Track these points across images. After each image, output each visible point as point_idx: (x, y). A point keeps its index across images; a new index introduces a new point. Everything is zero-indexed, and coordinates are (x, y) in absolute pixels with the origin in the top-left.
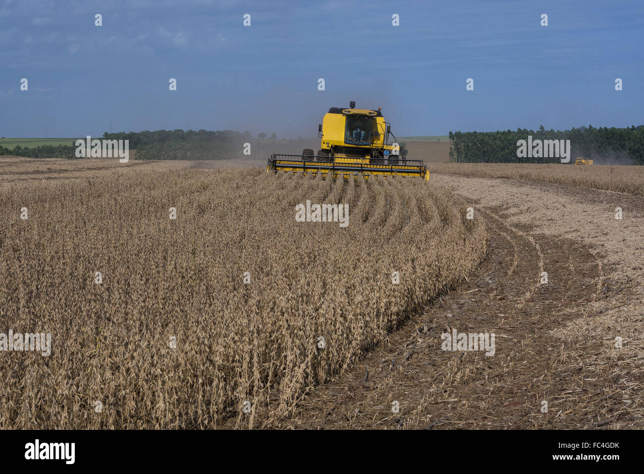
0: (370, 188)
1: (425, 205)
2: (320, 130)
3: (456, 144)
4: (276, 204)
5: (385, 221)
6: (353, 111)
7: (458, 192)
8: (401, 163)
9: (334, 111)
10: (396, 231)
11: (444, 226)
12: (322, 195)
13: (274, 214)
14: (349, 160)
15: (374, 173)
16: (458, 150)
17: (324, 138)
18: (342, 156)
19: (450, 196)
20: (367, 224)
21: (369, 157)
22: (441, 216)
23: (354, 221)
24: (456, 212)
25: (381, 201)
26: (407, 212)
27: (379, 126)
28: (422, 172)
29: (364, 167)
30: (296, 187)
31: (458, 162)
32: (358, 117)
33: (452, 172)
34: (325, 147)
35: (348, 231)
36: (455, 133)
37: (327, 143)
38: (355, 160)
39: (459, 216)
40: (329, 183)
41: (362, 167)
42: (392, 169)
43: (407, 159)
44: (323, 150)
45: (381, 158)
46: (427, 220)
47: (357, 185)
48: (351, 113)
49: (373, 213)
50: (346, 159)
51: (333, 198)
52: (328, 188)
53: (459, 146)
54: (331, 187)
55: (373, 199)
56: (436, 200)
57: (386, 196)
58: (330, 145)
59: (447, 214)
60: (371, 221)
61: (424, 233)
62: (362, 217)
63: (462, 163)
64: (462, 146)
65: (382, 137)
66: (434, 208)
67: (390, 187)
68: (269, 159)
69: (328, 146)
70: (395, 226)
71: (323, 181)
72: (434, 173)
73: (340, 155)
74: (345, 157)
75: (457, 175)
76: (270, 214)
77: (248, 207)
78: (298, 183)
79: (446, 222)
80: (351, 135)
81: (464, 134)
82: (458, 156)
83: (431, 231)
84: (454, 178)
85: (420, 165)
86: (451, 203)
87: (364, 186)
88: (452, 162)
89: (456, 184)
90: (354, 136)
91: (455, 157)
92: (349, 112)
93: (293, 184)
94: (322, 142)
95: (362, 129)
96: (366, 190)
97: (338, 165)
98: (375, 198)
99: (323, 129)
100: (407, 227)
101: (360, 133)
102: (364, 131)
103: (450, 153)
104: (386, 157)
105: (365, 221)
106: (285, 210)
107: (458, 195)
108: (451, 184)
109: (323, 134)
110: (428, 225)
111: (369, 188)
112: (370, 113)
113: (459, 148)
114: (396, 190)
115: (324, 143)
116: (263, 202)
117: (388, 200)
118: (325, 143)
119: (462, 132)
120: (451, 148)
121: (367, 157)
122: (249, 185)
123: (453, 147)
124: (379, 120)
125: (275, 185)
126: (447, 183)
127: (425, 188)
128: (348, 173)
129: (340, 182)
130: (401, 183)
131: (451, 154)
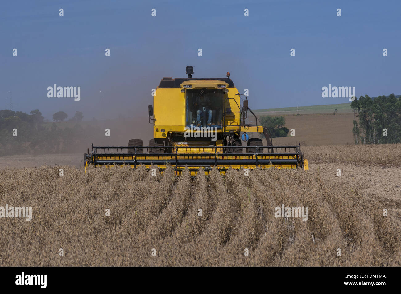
0: (232, 191)
1: (318, 213)
2: (151, 112)
3: (363, 116)
4: (84, 222)
5: (257, 240)
6: (196, 84)
7: (368, 191)
8: (266, 151)
9: (167, 84)
10: (274, 256)
11: (348, 245)
12: (156, 205)
13: (82, 239)
14: (193, 150)
15: (232, 166)
16: (366, 124)
17: (157, 124)
18: (183, 146)
19: (356, 198)
20: (228, 246)
21: (221, 145)
22: (343, 229)
23: (207, 242)
24: (367, 222)
25: (249, 210)
26: (290, 225)
27: (231, 102)
28: (298, 161)
29: (219, 160)
30: (115, 193)
31: (367, 143)
32: (202, 91)
33: (358, 158)
34: (159, 135)
35: (199, 258)
36: (360, 99)
37: (162, 130)
38: (202, 150)
39: (371, 228)
40: (167, 185)
41: (216, 159)
42: (257, 160)
43: (273, 146)
44: (158, 140)
45: (238, 145)
46: (323, 236)
47: (211, 186)
48: (193, 87)
49: (237, 229)
50: (189, 149)
51: (174, 209)
52: (166, 193)
53: (367, 119)
54: (170, 192)
55: (237, 206)
56: (334, 205)
57: (256, 202)
58: (166, 133)
59: (353, 226)
60: (234, 242)
61: (318, 257)
62: (221, 237)
63: (374, 145)
64: (372, 118)
65: (237, 116)
66: (332, 218)
67: (261, 188)
68: (86, 155)
69: (163, 135)
70: (272, 249)
71: (157, 183)
72: (330, 162)
73: (180, 144)
74: (188, 146)
75: (367, 164)
76: (76, 239)
77: (40, 228)
78: (119, 188)
79: (353, 238)
80: (195, 115)
81: (375, 99)
82: (367, 133)
83: (329, 254)
84: (362, 169)
85: (295, 153)
86: (358, 209)
87: (222, 187)
88: (358, 143)
89: (364, 179)
90: (199, 118)
91: (363, 135)
92: (190, 86)
93: (111, 189)
94: (155, 130)
95: (209, 107)
96: (225, 195)
97: (182, 157)
98: (239, 205)
99: (155, 112)
100: (290, 249)
101: (207, 114)
102: (212, 110)
103: (354, 130)
104: (244, 144)
105: (225, 242)
106: (100, 231)
107: (369, 194)
108: (358, 178)
109: (155, 118)
110: (323, 245)
111: (230, 191)
112: (219, 85)
113: (368, 122)
114: (272, 192)
115: (157, 130)
116: (64, 221)
117: (260, 207)
118: (160, 130)
119: (371, 97)
120: (355, 122)
121: (218, 145)
122: (42, 194)
123: (357, 119)
124: (232, 93)
125: (82, 193)
126: (352, 176)
127: (317, 185)
128: (197, 168)
129: (184, 182)
130: (278, 179)
131: (356, 131)
